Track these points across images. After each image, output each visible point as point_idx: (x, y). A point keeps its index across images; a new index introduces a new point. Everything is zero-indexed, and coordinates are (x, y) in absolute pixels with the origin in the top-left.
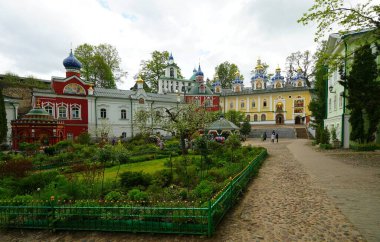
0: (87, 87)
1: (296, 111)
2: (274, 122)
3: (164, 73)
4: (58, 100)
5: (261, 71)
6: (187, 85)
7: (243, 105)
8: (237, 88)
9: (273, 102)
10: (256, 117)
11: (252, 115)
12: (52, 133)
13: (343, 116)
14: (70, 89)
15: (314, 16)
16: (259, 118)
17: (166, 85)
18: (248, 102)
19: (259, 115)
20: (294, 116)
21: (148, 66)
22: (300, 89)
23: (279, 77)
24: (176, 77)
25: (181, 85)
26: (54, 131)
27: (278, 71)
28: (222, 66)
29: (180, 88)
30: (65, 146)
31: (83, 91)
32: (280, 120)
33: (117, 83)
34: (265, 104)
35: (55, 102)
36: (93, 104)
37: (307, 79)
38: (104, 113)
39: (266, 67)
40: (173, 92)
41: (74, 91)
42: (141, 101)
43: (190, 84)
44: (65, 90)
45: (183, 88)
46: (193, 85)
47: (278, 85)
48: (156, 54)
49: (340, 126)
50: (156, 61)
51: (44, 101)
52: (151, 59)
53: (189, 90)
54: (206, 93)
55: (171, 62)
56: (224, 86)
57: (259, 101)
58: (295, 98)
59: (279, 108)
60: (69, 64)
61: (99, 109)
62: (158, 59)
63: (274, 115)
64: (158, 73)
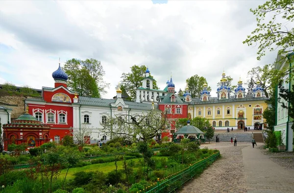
0: (72, 96)
1: (255, 118)
2: (237, 128)
3: (141, 84)
4: (47, 107)
5: (225, 83)
6: (161, 95)
7: (209, 113)
8: (205, 98)
9: (235, 111)
10: (220, 123)
11: (217, 122)
12: (38, 136)
13: (288, 123)
14: (58, 98)
15: (257, 38)
16: (223, 124)
17: (142, 95)
18: (214, 110)
19: (223, 122)
20: (253, 122)
21: (128, 78)
22: (258, 99)
23: (240, 89)
24: (151, 87)
25: (156, 95)
26: (41, 134)
27: (240, 83)
28: (192, 78)
29: (155, 98)
30: (49, 147)
31: (69, 100)
32: (241, 125)
33: (101, 93)
34: (228, 112)
35: (44, 109)
36: (78, 111)
37: (265, 91)
38: (87, 119)
39: (230, 80)
40: (149, 101)
41: (62, 100)
42: (120, 109)
43: (163, 94)
44: (53, 99)
45: (158, 97)
46: (166, 95)
47: (240, 96)
48: (135, 69)
49: (285, 132)
50: (135, 74)
51: (35, 108)
52: (131, 72)
53: (162, 99)
54: (176, 102)
55: (147, 75)
56: (193, 96)
57: (223, 110)
58: (254, 107)
59: (241, 116)
60: (57, 76)
61: (83, 115)
62: (136, 72)
63: (237, 122)
64: (137, 84)
